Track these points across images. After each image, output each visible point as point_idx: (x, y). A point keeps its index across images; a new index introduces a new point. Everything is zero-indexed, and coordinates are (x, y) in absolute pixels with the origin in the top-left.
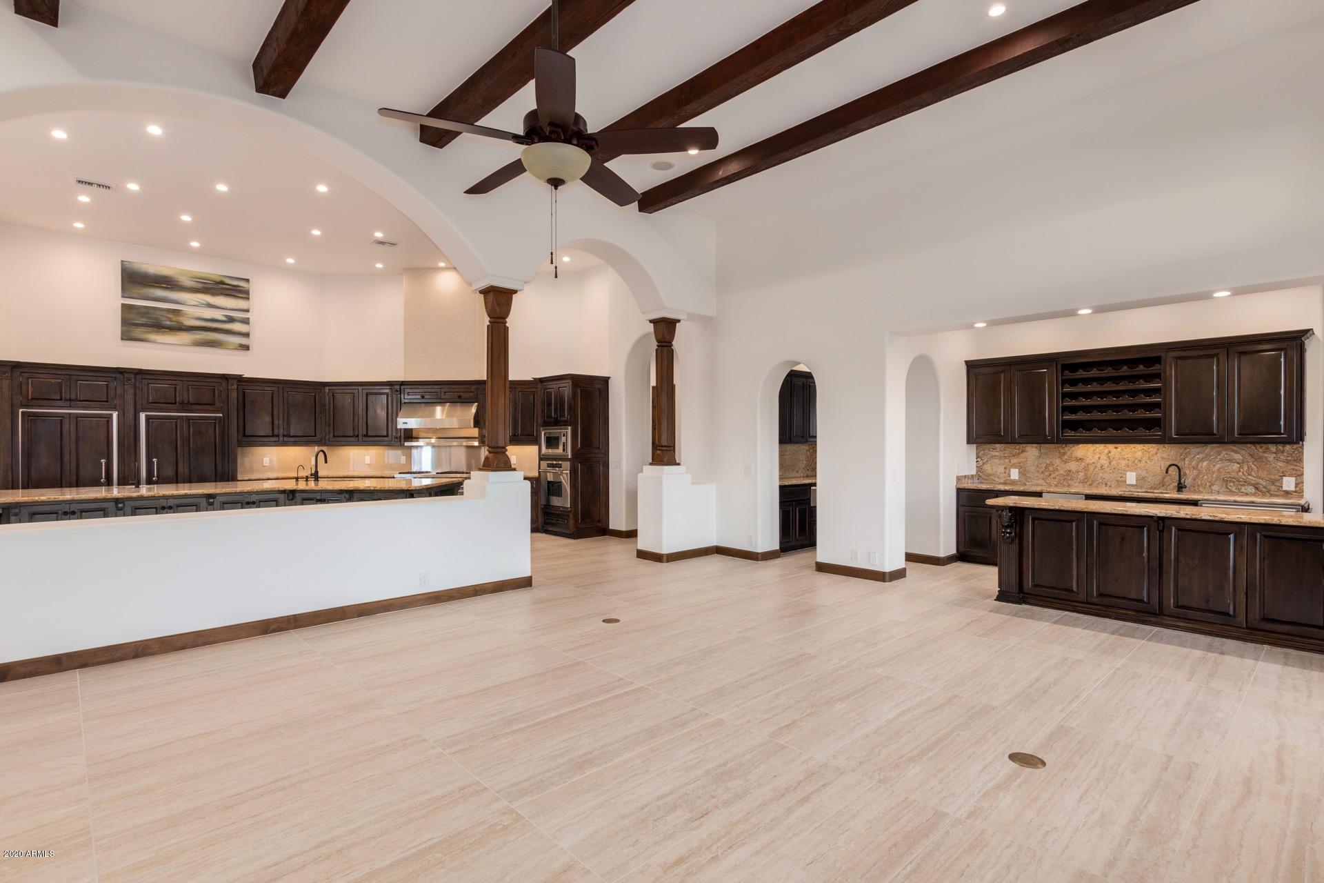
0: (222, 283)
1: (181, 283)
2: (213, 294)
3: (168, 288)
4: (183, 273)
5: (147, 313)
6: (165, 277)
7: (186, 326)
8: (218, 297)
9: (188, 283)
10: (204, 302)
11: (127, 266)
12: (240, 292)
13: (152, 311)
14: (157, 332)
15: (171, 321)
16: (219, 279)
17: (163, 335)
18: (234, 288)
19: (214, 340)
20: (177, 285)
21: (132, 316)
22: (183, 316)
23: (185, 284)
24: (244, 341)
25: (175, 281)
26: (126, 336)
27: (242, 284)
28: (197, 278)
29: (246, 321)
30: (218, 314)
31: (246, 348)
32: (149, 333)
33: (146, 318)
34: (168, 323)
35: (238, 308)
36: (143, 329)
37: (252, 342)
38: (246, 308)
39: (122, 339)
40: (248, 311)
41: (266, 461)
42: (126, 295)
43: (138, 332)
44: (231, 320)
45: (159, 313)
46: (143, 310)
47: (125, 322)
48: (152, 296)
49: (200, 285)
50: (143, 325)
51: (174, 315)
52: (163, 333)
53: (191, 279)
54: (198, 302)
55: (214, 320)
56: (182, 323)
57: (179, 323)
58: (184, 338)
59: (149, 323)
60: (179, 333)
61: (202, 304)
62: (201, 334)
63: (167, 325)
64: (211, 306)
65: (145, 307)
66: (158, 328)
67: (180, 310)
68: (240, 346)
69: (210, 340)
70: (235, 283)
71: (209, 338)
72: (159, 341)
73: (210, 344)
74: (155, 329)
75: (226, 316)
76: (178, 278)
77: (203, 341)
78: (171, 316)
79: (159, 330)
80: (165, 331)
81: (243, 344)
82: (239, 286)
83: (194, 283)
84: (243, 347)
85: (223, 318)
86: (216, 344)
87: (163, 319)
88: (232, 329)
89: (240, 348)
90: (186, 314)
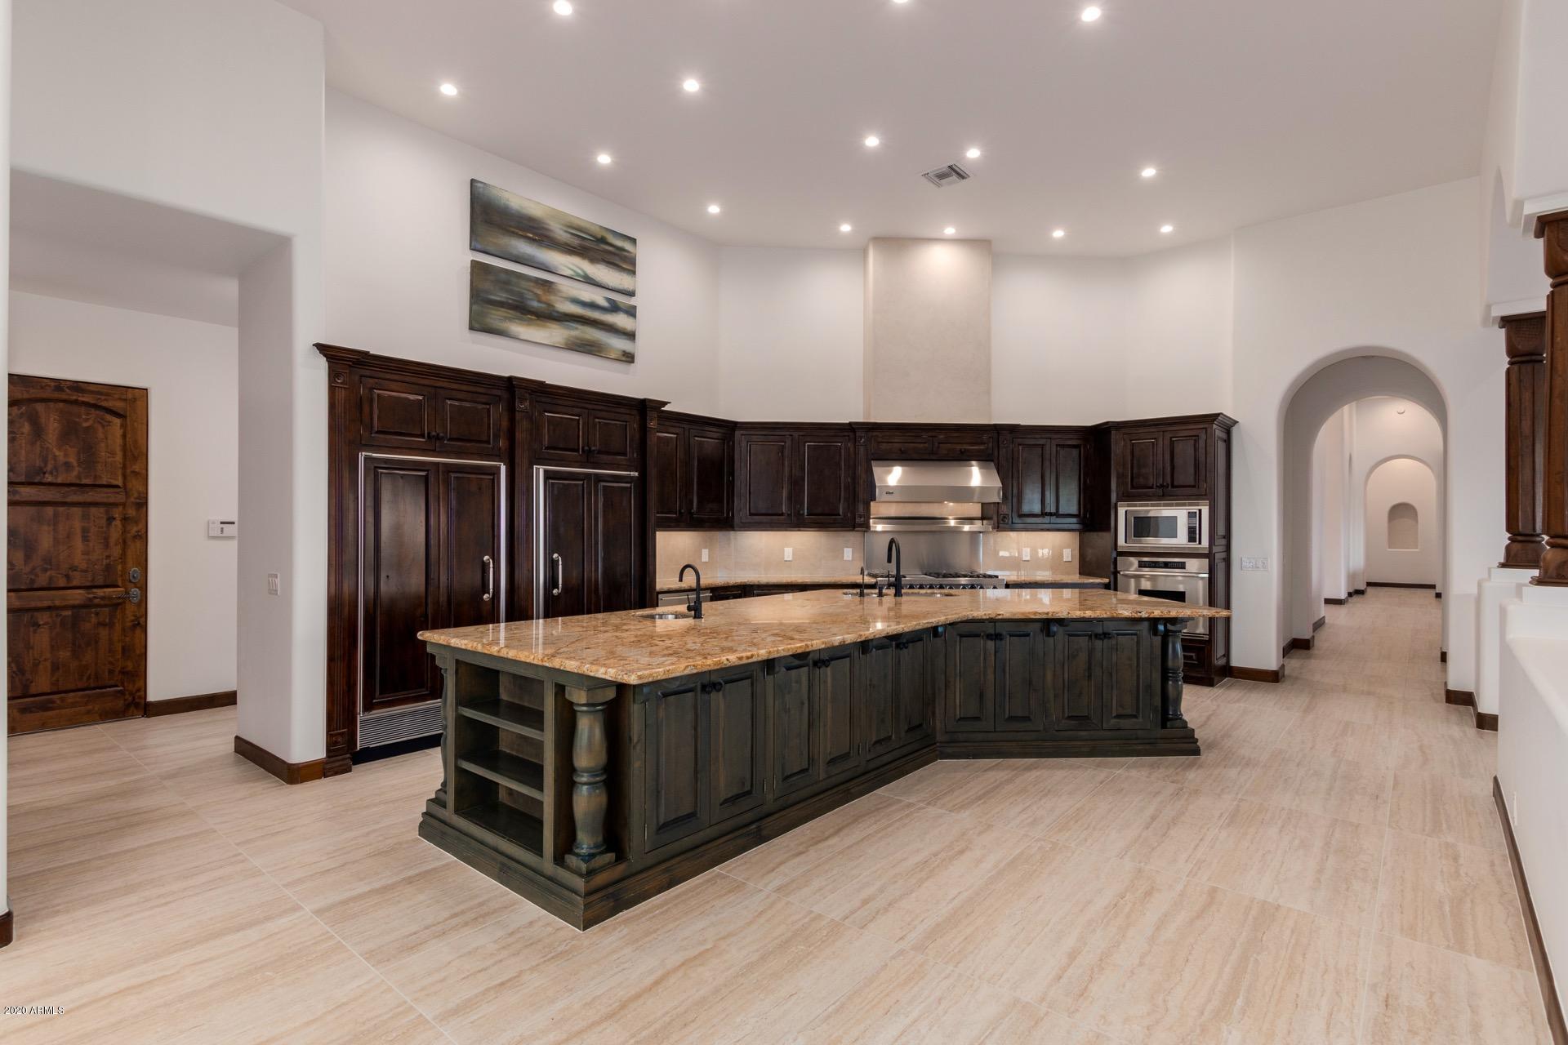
0: (603, 240)
1: (552, 235)
2: (593, 260)
3: (534, 240)
4: (557, 215)
5: (507, 283)
6: (531, 219)
7: (558, 312)
8: (598, 266)
9: (561, 234)
10: (580, 271)
11: (481, 190)
12: (625, 259)
13: (514, 280)
14: (520, 319)
15: (539, 301)
16: (601, 234)
17: (529, 325)
18: (617, 252)
19: (593, 342)
20: (547, 237)
21: (487, 285)
22: (555, 295)
23: (559, 237)
24: (628, 346)
25: (545, 229)
26: (478, 324)
27: (627, 246)
28: (575, 229)
29: (631, 312)
30: (599, 297)
31: (629, 358)
32: (511, 319)
33: (507, 291)
34: (535, 304)
35: (620, 287)
36: (502, 312)
37: (640, 348)
38: (631, 288)
39: (472, 328)
40: (631, 294)
42: (479, 247)
43: (496, 317)
44: (615, 308)
45: (524, 284)
46: (503, 276)
47: (478, 297)
48: (515, 252)
49: (576, 242)
50: (501, 304)
51: (544, 290)
52: (529, 323)
53: (565, 229)
54: (575, 271)
55: (593, 306)
56: (553, 306)
57: (549, 305)
58: (556, 333)
59: (510, 301)
60: (548, 324)
61: (578, 275)
62: (577, 329)
63: (533, 307)
64: (589, 281)
65: (507, 271)
66: (522, 314)
67: (552, 283)
68: (624, 355)
69: (588, 340)
70: (619, 243)
71: (588, 337)
72: (522, 337)
73: (589, 348)
74: (518, 314)
75: (609, 300)
76: (548, 224)
77: (578, 341)
78: (539, 292)
79: (524, 316)
80: (532, 319)
81: (628, 351)
82: (624, 250)
83: (569, 236)
84: (628, 357)
85: (604, 304)
86: (593, 348)
87: (529, 295)
88: (615, 324)
89: (624, 359)
90: (559, 291)
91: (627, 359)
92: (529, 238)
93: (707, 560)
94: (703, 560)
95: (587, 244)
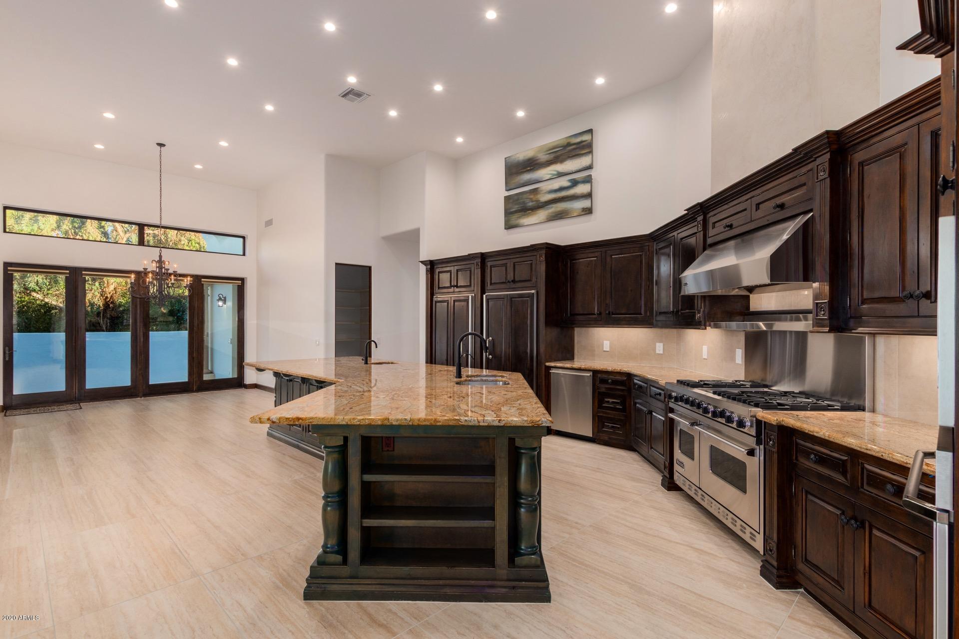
0: (569, 144)
2: (562, 161)
3: (531, 169)
4: (540, 149)
5: (518, 200)
6: (528, 160)
7: (542, 203)
8: (565, 163)
9: (543, 157)
10: (555, 173)
11: (508, 161)
12: (583, 148)
13: (521, 197)
14: (524, 215)
15: (532, 202)
16: (565, 142)
17: (528, 216)
18: (578, 146)
19: (563, 211)
20: (537, 163)
21: (510, 206)
22: (540, 194)
23: (541, 160)
24: (586, 203)
25: (537, 160)
26: (509, 226)
27: (586, 137)
28: (551, 149)
29: (589, 180)
30: (564, 182)
31: (588, 211)
32: (519, 218)
33: (518, 204)
34: (530, 204)
35: (581, 167)
36: (517, 215)
37: (594, 202)
38: (589, 164)
39: (506, 229)
40: (589, 168)
41: (607, 346)
42: (508, 188)
43: (515, 219)
44: (575, 183)
45: (525, 196)
46: (516, 197)
47: (507, 213)
48: (522, 182)
49: (552, 156)
50: (516, 212)
51: (534, 194)
52: (528, 215)
53: (544, 153)
54: (551, 174)
55: (562, 189)
56: (539, 201)
57: (538, 201)
58: (542, 214)
59: (519, 208)
60: (538, 212)
61: (554, 175)
62: (552, 207)
63: (529, 206)
64: (560, 175)
65: (517, 194)
66: (525, 212)
67: (537, 188)
68: (583, 211)
69: (559, 211)
70: (578, 140)
71: (559, 209)
72: (526, 224)
73: (559, 216)
74: (523, 213)
75: (570, 181)
76: (537, 157)
77: (554, 214)
78: (532, 197)
79: (525, 213)
80: (529, 213)
81: (585, 207)
82: (582, 142)
83: (548, 156)
84: (586, 211)
85: (568, 184)
86: (563, 215)
87: (527, 201)
88: (576, 193)
89: (583, 213)
90: (541, 191)
91: (586, 212)
92: (528, 171)
93: (661, 352)
94: (657, 352)
95: (558, 154)
